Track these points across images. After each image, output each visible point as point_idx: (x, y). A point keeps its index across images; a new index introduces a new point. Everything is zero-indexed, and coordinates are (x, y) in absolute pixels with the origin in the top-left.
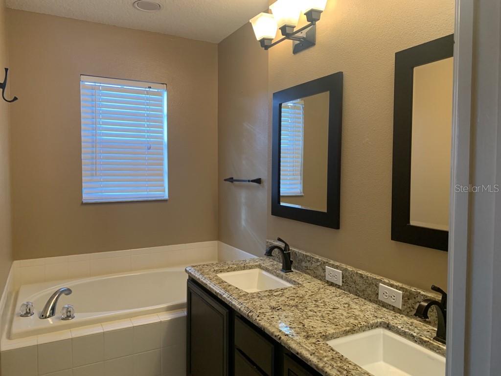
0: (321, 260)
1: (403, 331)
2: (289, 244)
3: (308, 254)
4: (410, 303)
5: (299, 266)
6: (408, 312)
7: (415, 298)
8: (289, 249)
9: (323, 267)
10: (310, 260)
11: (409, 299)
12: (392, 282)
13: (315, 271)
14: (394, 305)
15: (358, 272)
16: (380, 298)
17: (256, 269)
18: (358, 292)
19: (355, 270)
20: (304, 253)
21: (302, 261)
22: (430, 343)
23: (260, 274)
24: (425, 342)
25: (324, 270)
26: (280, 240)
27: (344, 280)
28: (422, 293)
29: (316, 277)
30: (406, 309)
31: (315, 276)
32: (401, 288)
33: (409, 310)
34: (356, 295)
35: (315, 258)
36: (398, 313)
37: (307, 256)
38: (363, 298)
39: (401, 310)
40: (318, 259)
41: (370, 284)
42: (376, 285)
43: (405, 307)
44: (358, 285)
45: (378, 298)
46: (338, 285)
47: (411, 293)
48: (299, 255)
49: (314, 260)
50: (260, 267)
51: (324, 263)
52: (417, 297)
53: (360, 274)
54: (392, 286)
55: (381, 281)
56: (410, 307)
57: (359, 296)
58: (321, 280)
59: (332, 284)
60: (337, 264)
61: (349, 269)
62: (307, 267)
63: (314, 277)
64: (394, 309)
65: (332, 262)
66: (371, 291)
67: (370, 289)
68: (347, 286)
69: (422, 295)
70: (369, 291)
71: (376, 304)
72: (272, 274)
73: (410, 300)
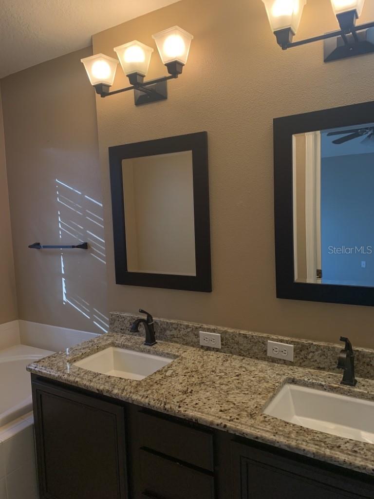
0: (193, 326)
1: (310, 382)
2: (151, 315)
3: (172, 321)
4: (302, 354)
5: (162, 336)
6: (301, 363)
7: (307, 349)
8: (152, 320)
9: (196, 333)
10: (177, 327)
11: (301, 351)
12: (280, 337)
13: (185, 338)
14: (284, 359)
15: (241, 332)
16: (269, 354)
17: (109, 348)
18: (243, 352)
19: (237, 331)
20: (168, 321)
21: (165, 330)
22: (341, 388)
23: (115, 352)
24: (335, 388)
25: (197, 336)
26: (142, 311)
27: (224, 342)
28: (314, 343)
29: (187, 344)
30: (299, 360)
31: (185, 343)
32: (292, 342)
33: (301, 361)
34: (240, 355)
35: (184, 325)
36: (290, 365)
37: (172, 324)
38: (248, 357)
39: (293, 363)
40: (188, 325)
41: (256, 343)
42: (263, 343)
43: (298, 358)
44: (241, 345)
45: (266, 354)
46: (216, 349)
47: (303, 345)
48: (161, 325)
49: (182, 326)
50: (113, 344)
51: (196, 328)
52: (310, 347)
53: (244, 334)
54: (282, 341)
55: (269, 338)
56: (302, 358)
57: (243, 356)
58: (193, 346)
59: (208, 349)
60: (213, 327)
61: (229, 331)
62: (174, 335)
63: (183, 344)
64: (285, 362)
65: (205, 326)
66: (258, 349)
67: (256, 347)
68: (228, 347)
69: (315, 345)
70: (255, 349)
71: (265, 360)
72: (134, 350)
73: (303, 352)
